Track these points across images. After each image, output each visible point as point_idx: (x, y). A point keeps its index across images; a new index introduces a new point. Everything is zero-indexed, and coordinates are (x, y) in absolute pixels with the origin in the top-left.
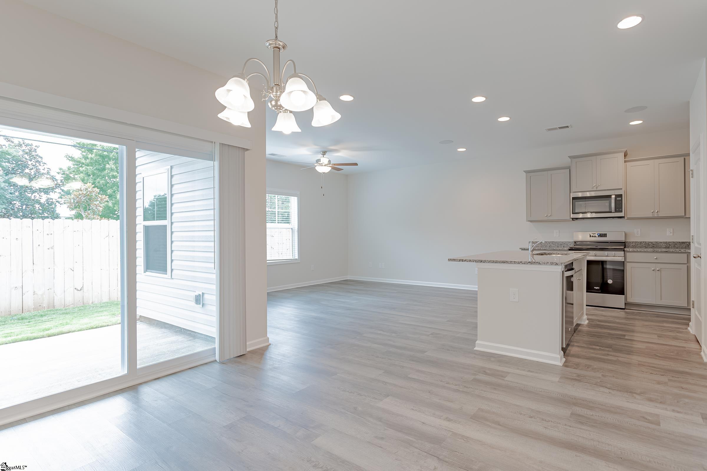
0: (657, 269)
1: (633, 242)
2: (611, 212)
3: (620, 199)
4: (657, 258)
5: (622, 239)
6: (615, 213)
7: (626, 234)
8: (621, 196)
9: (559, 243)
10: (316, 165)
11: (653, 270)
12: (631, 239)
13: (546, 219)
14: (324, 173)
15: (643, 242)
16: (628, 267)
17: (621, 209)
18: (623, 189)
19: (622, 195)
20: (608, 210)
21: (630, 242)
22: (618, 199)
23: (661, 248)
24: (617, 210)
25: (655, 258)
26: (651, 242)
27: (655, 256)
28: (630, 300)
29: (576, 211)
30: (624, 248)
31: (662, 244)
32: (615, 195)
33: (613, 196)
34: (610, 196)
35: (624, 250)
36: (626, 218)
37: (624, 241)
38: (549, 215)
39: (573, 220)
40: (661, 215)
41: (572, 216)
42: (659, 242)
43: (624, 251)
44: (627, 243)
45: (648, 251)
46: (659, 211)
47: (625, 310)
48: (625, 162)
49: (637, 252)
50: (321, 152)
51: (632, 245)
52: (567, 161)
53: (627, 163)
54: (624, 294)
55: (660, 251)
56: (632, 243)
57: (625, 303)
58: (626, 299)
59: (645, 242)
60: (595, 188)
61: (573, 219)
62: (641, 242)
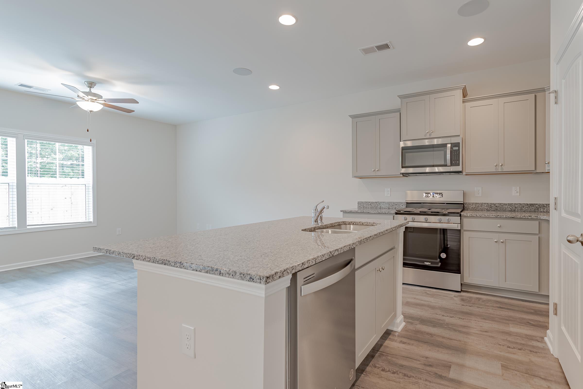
0: (501, 241)
1: (473, 204)
2: (446, 165)
3: (457, 148)
4: (500, 226)
5: (460, 199)
6: (451, 166)
7: (464, 194)
8: (457, 145)
9: (390, 204)
10: (77, 99)
11: (496, 242)
12: (471, 200)
13: (373, 174)
14: (91, 111)
15: (485, 203)
16: (466, 237)
17: (458, 162)
18: (461, 136)
19: (459, 143)
20: (443, 163)
21: (470, 204)
22: (454, 148)
23: (505, 211)
24: (454, 162)
25: (499, 225)
26: (493, 204)
27: (499, 222)
28: (467, 280)
29: (407, 165)
30: (461, 212)
31: (507, 206)
32: (451, 143)
33: (449, 146)
34: (445, 145)
35: (460, 214)
36: (464, 173)
37: (462, 203)
38: (377, 170)
39: (403, 176)
40: (506, 169)
41: (403, 170)
42: (503, 204)
43: (460, 216)
44: (466, 204)
45: (490, 216)
46: (503, 164)
47: (463, 294)
48: (464, 102)
49: (477, 217)
50: (86, 83)
51: (472, 208)
52: (396, 103)
53: (467, 104)
54: (460, 273)
55: (504, 217)
56: (471, 204)
57: (461, 284)
58: (462, 278)
59: (487, 203)
60: (428, 135)
61: (405, 175)
62: (482, 204)
